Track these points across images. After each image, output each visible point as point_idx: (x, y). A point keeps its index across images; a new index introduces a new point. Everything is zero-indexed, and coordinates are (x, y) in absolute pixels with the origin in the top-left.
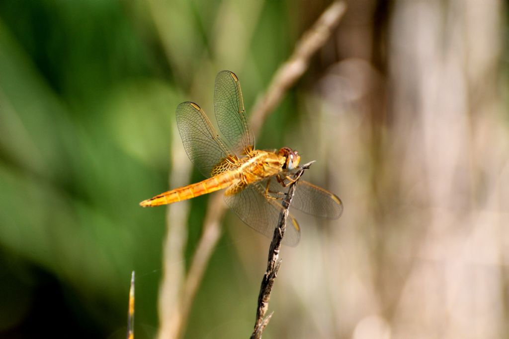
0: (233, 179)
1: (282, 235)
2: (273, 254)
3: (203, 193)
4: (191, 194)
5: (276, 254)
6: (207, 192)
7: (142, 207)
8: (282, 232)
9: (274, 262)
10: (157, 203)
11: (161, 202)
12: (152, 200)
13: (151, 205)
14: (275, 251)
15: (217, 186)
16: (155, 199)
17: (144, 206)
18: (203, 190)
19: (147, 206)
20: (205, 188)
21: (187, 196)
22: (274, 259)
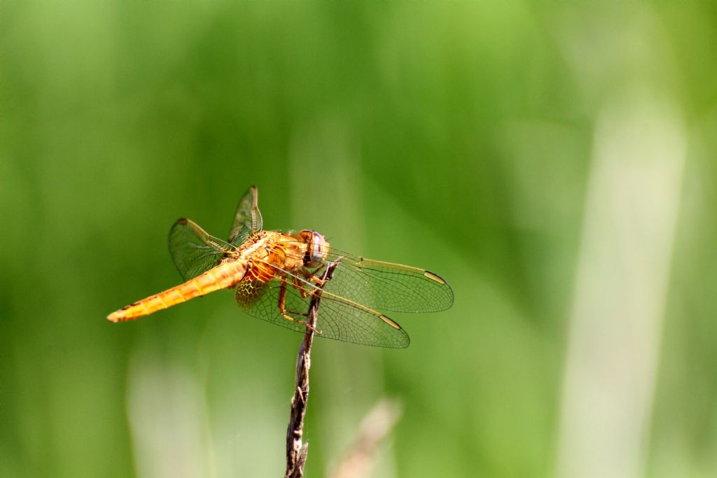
0: (235, 273)
1: (305, 399)
2: (293, 440)
3: (196, 295)
4: (179, 298)
5: (297, 437)
6: (201, 294)
7: (111, 322)
8: (304, 394)
9: (296, 452)
10: (133, 313)
11: (140, 312)
12: (124, 309)
13: (125, 318)
14: (296, 432)
15: (214, 284)
16: (128, 308)
17: (116, 321)
18: (196, 291)
19: (119, 319)
20: (198, 288)
21: (174, 300)
22: (295, 448)
